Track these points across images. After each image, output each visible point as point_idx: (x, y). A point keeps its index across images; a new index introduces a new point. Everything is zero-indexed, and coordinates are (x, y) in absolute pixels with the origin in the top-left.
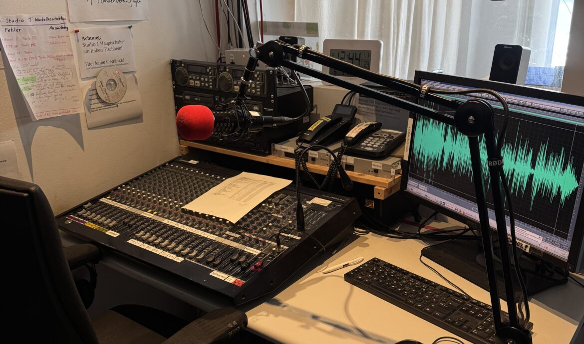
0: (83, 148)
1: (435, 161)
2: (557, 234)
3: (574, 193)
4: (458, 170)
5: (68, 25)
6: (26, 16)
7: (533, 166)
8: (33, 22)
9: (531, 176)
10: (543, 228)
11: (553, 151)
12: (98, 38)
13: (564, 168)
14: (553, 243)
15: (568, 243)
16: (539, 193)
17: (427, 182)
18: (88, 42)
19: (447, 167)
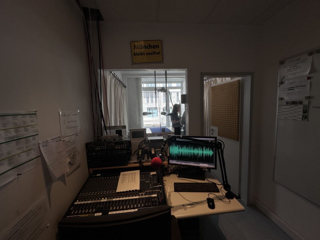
0: (66, 185)
1: (177, 154)
2: (211, 163)
3: (213, 154)
4: (184, 155)
5: (62, 139)
6: (49, 139)
7: (203, 151)
8: (51, 141)
9: (203, 153)
10: (208, 163)
11: (207, 147)
12: (69, 141)
13: (210, 150)
14: (211, 165)
15: (214, 164)
16: (205, 156)
17: (175, 160)
18: (67, 144)
19: (181, 155)
